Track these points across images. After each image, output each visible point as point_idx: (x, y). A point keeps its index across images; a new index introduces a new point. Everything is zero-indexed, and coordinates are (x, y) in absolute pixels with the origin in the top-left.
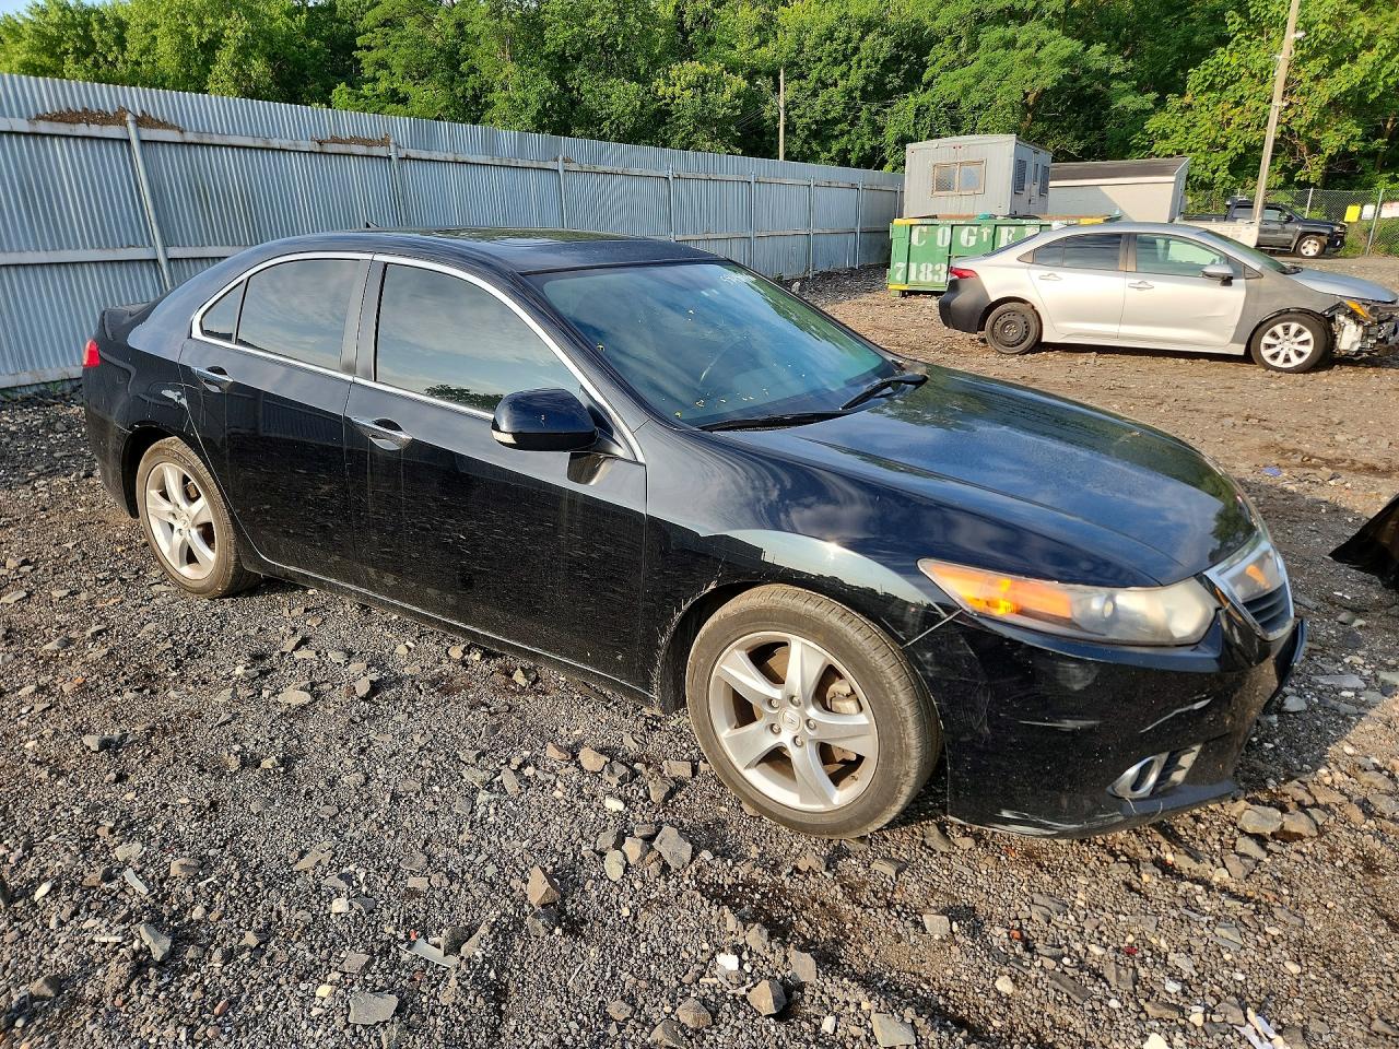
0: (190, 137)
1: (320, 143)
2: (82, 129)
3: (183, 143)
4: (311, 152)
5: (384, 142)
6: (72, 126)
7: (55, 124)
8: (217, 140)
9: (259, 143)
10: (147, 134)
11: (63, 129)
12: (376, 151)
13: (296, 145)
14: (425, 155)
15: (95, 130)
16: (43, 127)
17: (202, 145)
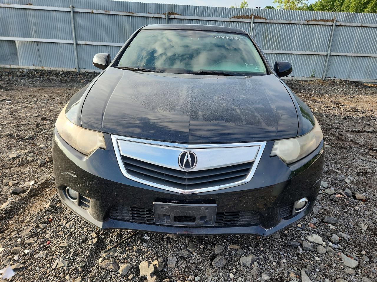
0: (268, 21)
1: (308, 21)
2: (241, 20)
3: (265, 23)
4: (304, 24)
5: (333, 21)
6: (238, 19)
7: (235, 19)
8: (275, 21)
9: (288, 22)
10: (256, 21)
11: (236, 20)
12: (328, 23)
13: (299, 22)
14: (348, 24)
15: (244, 20)
16: (232, 20)
17: (271, 23)
